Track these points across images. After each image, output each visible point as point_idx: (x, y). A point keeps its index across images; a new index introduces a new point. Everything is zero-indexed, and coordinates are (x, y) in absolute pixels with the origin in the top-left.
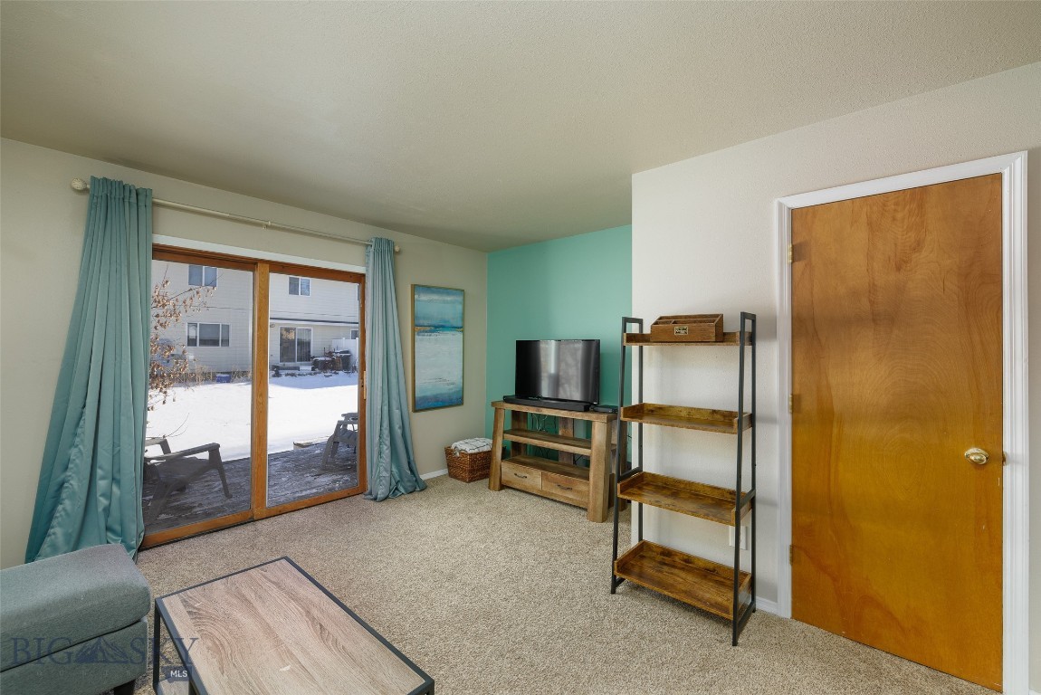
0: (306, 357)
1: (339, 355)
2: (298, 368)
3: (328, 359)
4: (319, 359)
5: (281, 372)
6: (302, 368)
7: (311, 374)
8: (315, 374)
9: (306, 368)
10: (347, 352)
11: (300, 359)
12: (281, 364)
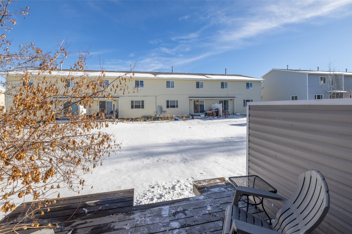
0: (202, 111)
1: (214, 110)
2: (200, 116)
3: (210, 112)
4: (207, 112)
5: (194, 117)
6: (201, 115)
7: (204, 118)
8: (206, 118)
9: (203, 115)
10: (218, 109)
11: (200, 112)
12: (194, 114)
